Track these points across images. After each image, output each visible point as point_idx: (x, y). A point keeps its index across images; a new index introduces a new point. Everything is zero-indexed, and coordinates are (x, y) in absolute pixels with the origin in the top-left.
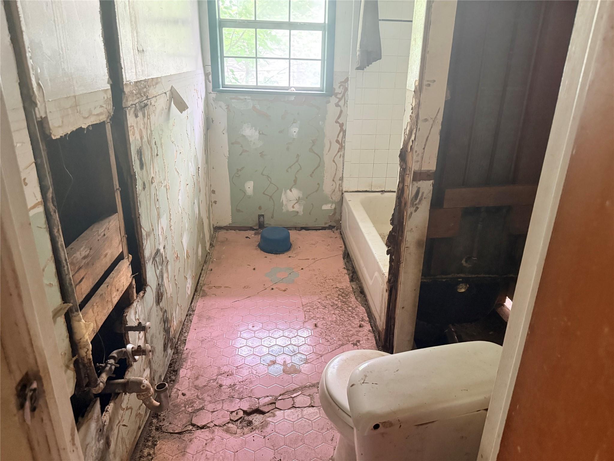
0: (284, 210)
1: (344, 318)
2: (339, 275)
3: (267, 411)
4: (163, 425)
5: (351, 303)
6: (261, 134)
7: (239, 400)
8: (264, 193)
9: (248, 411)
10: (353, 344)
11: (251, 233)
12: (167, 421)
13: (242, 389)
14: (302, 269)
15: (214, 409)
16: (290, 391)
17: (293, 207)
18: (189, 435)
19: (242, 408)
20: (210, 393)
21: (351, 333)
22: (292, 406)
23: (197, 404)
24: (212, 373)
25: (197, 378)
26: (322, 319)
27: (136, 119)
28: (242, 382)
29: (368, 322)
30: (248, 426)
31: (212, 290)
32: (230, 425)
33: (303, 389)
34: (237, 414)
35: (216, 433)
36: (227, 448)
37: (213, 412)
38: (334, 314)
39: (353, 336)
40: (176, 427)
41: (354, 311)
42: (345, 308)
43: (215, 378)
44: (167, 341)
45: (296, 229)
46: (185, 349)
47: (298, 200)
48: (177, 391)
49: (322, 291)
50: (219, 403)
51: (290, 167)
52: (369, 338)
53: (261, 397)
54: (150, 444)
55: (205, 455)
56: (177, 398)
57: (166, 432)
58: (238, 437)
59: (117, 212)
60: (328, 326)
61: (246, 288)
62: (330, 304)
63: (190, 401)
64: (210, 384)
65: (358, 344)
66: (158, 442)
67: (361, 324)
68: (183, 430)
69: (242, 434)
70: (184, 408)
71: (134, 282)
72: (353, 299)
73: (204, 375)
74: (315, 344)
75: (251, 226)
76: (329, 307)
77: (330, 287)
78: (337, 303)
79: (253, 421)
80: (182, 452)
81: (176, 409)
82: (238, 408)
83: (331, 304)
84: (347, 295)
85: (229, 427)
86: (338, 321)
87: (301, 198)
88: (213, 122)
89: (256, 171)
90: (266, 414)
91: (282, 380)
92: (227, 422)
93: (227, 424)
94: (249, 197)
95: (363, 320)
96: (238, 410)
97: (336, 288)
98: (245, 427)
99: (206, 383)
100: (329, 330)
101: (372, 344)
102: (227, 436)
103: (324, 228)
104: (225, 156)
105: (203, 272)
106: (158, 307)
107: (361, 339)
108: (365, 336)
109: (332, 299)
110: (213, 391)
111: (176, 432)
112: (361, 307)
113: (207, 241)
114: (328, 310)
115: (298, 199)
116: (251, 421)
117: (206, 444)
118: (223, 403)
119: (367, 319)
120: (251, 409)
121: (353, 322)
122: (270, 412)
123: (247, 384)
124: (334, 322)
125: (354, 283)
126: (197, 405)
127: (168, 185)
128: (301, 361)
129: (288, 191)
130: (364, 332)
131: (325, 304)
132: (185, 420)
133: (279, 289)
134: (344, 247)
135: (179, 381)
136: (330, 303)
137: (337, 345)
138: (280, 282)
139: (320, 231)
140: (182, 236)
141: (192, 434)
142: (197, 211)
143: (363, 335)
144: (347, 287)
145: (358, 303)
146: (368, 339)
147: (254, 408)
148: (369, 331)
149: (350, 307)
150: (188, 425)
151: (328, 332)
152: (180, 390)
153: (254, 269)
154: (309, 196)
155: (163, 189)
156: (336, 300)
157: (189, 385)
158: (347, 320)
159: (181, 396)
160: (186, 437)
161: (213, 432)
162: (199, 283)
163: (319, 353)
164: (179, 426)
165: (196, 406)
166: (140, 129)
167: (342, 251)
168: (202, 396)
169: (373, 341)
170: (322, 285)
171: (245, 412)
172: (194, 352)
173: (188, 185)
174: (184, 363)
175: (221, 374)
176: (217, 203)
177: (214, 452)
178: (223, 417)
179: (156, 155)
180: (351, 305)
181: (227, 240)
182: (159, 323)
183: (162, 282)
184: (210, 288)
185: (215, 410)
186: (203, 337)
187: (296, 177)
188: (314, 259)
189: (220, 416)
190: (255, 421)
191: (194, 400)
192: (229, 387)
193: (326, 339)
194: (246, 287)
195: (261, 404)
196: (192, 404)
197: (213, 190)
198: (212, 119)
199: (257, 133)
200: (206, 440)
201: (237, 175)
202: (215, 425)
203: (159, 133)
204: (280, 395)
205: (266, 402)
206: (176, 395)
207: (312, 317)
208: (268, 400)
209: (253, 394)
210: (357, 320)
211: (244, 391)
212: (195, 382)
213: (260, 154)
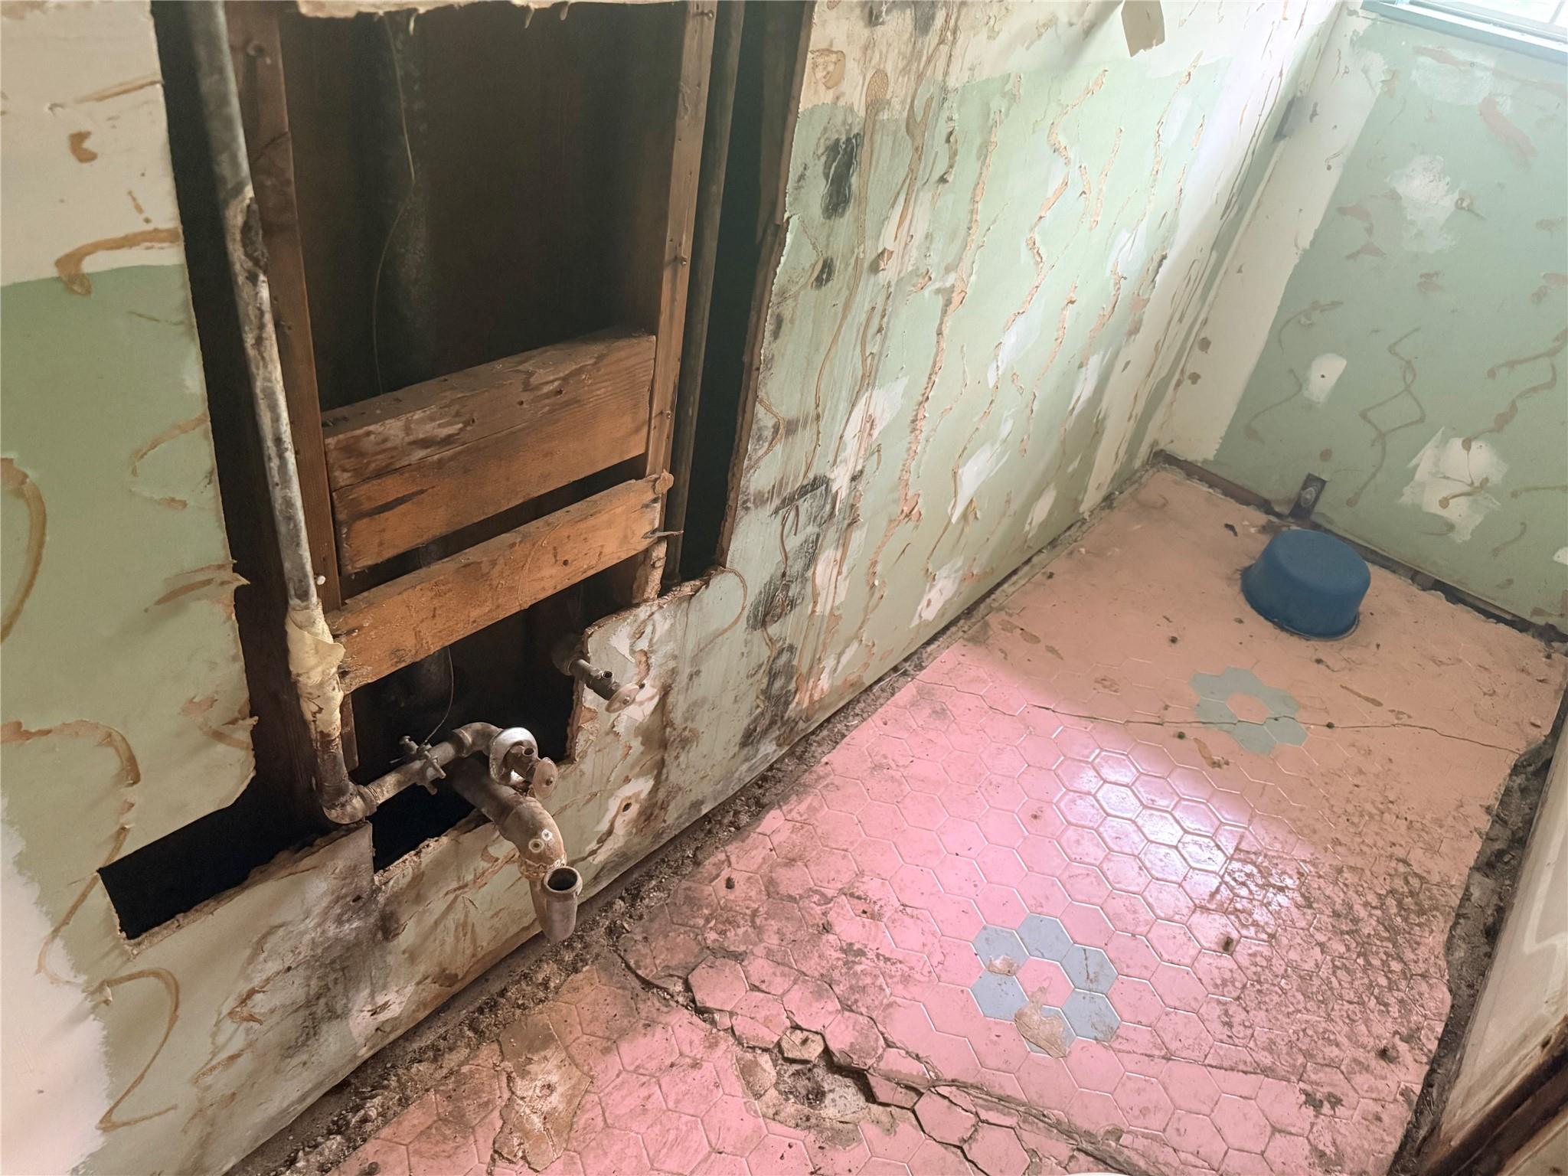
0: (1407, 497)
1: (1346, 985)
2: (1450, 821)
3: (882, 1098)
4: (628, 932)
5: (1414, 950)
6: (1462, 208)
7: (839, 1007)
8: (1364, 416)
9: (835, 1059)
10: (1307, 1094)
11: (1251, 519)
12: (643, 926)
13: (868, 980)
14: (1330, 726)
15: (763, 982)
16: (988, 1094)
17: (1444, 503)
18: (657, 1004)
19: (827, 1037)
20: (789, 928)
21: (1333, 1052)
22: (958, 1144)
23: (736, 935)
24: (833, 874)
25: (791, 862)
26: (1265, 937)
27: (866, 33)
28: (887, 959)
29: (1425, 1059)
30: (809, 1099)
31: (1009, 634)
32: (765, 1060)
33: (1031, 1118)
34: (805, 1042)
35: (719, 1052)
36: (706, 1118)
37: (755, 988)
38: (1321, 945)
39: (1327, 1069)
40: (648, 961)
41: (1403, 984)
42: (1377, 953)
43: (830, 893)
44: (765, 722)
45: (1412, 579)
46: (825, 760)
47: (1477, 490)
48: (723, 862)
49: (1340, 844)
50: (785, 975)
51: (1511, 364)
52: (1385, 1117)
53: (899, 1045)
54: (566, 958)
55: (646, 1094)
56: (711, 881)
57: (619, 955)
58: (756, 1112)
59: (656, 333)
60: (1267, 975)
61: (1105, 687)
62: (1334, 903)
63: (730, 914)
64: (807, 901)
65: (1326, 1109)
66: (587, 967)
67: (1394, 1047)
68: (657, 982)
69: (771, 1112)
70: (701, 922)
71: (661, 551)
72: (1434, 939)
73: (812, 868)
74: (1177, 1005)
75: (1267, 496)
76: (1322, 913)
77: (1380, 843)
78: (1363, 913)
79: (830, 1096)
80: (608, 1039)
81: (685, 908)
82: (819, 1028)
83: (1338, 907)
84: (1421, 912)
85: (757, 1064)
86: (1316, 982)
87: (1489, 484)
88: (1311, 118)
89: (1377, 331)
90: (874, 1107)
91: (991, 1041)
92: (763, 1045)
93: (759, 1052)
94: (1309, 406)
95: (1410, 1038)
96: (817, 1033)
97: (1399, 860)
98: (796, 1097)
99: (801, 891)
100: (1260, 991)
101: (1379, 1147)
102: (735, 1085)
103: (1520, 625)
104: (1296, 246)
105: (1026, 568)
106: (758, 633)
107: (1350, 1098)
108: (1375, 1100)
109: (1357, 892)
110: (799, 928)
111: (640, 972)
112: (1445, 989)
113: (1092, 484)
114: (1309, 917)
115: (1477, 484)
116: (823, 1094)
117: (672, 1065)
118: (795, 982)
119: (1433, 1046)
120: (849, 1060)
121: (1367, 1022)
122: (889, 1109)
123: (891, 977)
124: (1300, 977)
125: (1490, 883)
126: (735, 938)
127: (957, 290)
128: (1093, 1025)
129: (1457, 443)
130: (1380, 1084)
131: (1317, 893)
132: (682, 956)
133: (1202, 747)
134: (1547, 731)
135: (748, 837)
136: (1337, 899)
137: (1249, 1059)
138: (1225, 727)
139: (1501, 626)
140: (964, 454)
141: (665, 1009)
142: (1084, 389)
143: (1371, 1090)
144: (1444, 882)
145: (1443, 964)
146: (1379, 1119)
147: (857, 1062)
148: (1402, 1094)
149: (1400, 959)
150: (679, 977)
151: (1251, 992)
152: (730, 865)
153: (1174, 640)
154: (1527, 490)
155: (929, 299)
156: (1366, 904)
157: (760, 867)
158: (1351, 996)
159: (720, 883)
160: (651, 1004)
161: (713, 1046)
162: (993, 596)
163: (1166, 1039)
164: (657, 962)
165: (732, 939)
166: (881, 74)
167: (1529, 744)
168: (764, 922)
169: (1387, 1139)
170: (1355, 820)
171: (827, 1052)
172: (836, 782)
173: (1072, 302)
174: (794, 797)
175: (852, 895)
176: (1199, 381)
177: (671, 1105)
178: (767, 1022)
179: (936, 176)
180: (1409, 955)
181: (1164, 505)
182: (743, 674)
183: (807, 567)
184: (1008, 627)
185: (763, 987)
186: (886, 757)
187: (1513, 407)
188: (1398, 714)
189: (761, 1015)
190: (833, 1100)
191: (739, 918)
192: (842, 949)
193: (1226, 1013)
194: (1107, 683)
195: (882, 1065)
196: (728, 926)
197: (1204, 339)
198: (1316, 105)
199: (1449, 202)
200: (681, 1054)
201: (1303, 320)
202: (732, 1028)
203: (986, 107)
204: (953, 1083)
205: (900, 1072)
206: (714, 872)
207: (1239, 906)
208: (911, 1069)
209: (885, 1017)
210: (1389, 1025)
211: (870, 990)
212: (779, 869)
213: (1422, 276)
